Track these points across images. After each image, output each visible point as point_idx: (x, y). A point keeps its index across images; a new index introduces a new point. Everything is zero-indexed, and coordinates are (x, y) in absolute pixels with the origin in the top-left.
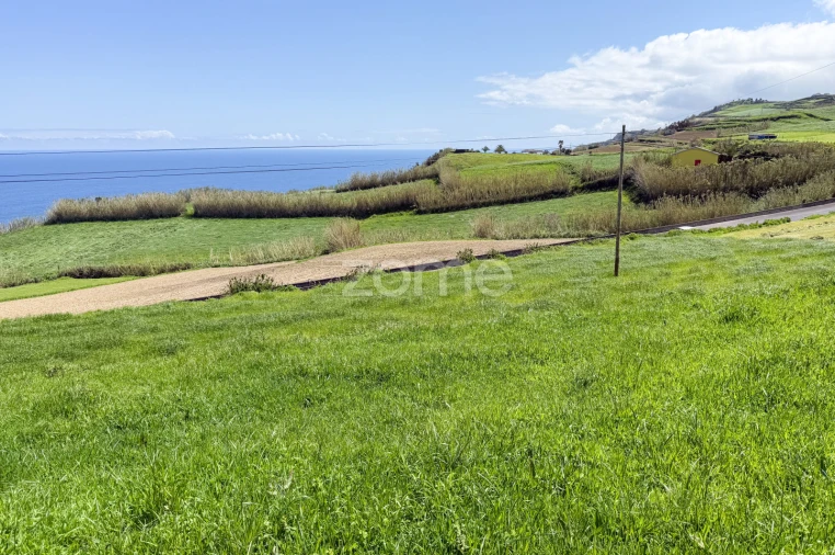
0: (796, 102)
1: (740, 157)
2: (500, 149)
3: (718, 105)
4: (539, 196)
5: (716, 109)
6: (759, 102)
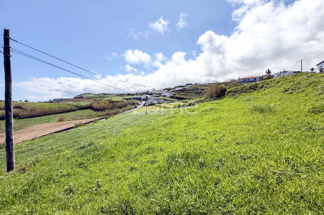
0: (99, 94)
1: (112, 103)
2: (26, 101)
3: (82, 94)
4: (67, 111)
5: (81, 95)
6: (91, 94)
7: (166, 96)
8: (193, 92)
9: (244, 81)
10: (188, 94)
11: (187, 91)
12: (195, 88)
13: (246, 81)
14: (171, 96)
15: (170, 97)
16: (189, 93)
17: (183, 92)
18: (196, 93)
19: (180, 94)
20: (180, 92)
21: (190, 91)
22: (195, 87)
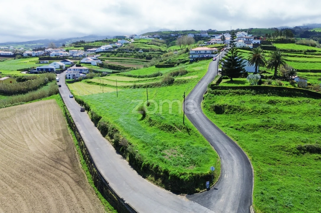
7: (90, 63)
8: (131, 55)
9: (196, 53)
10: (123, 58)
11: (121, 53)
12: (133, 48)
13: (197, 53)
14: (100, 64)
15: (98, 66)
16: (125, 57)
17: (115, 55)
18: (136, 57)
19: (110, 58)
20: (110, 54)
21: (126, 52)
22: (133, 46)
